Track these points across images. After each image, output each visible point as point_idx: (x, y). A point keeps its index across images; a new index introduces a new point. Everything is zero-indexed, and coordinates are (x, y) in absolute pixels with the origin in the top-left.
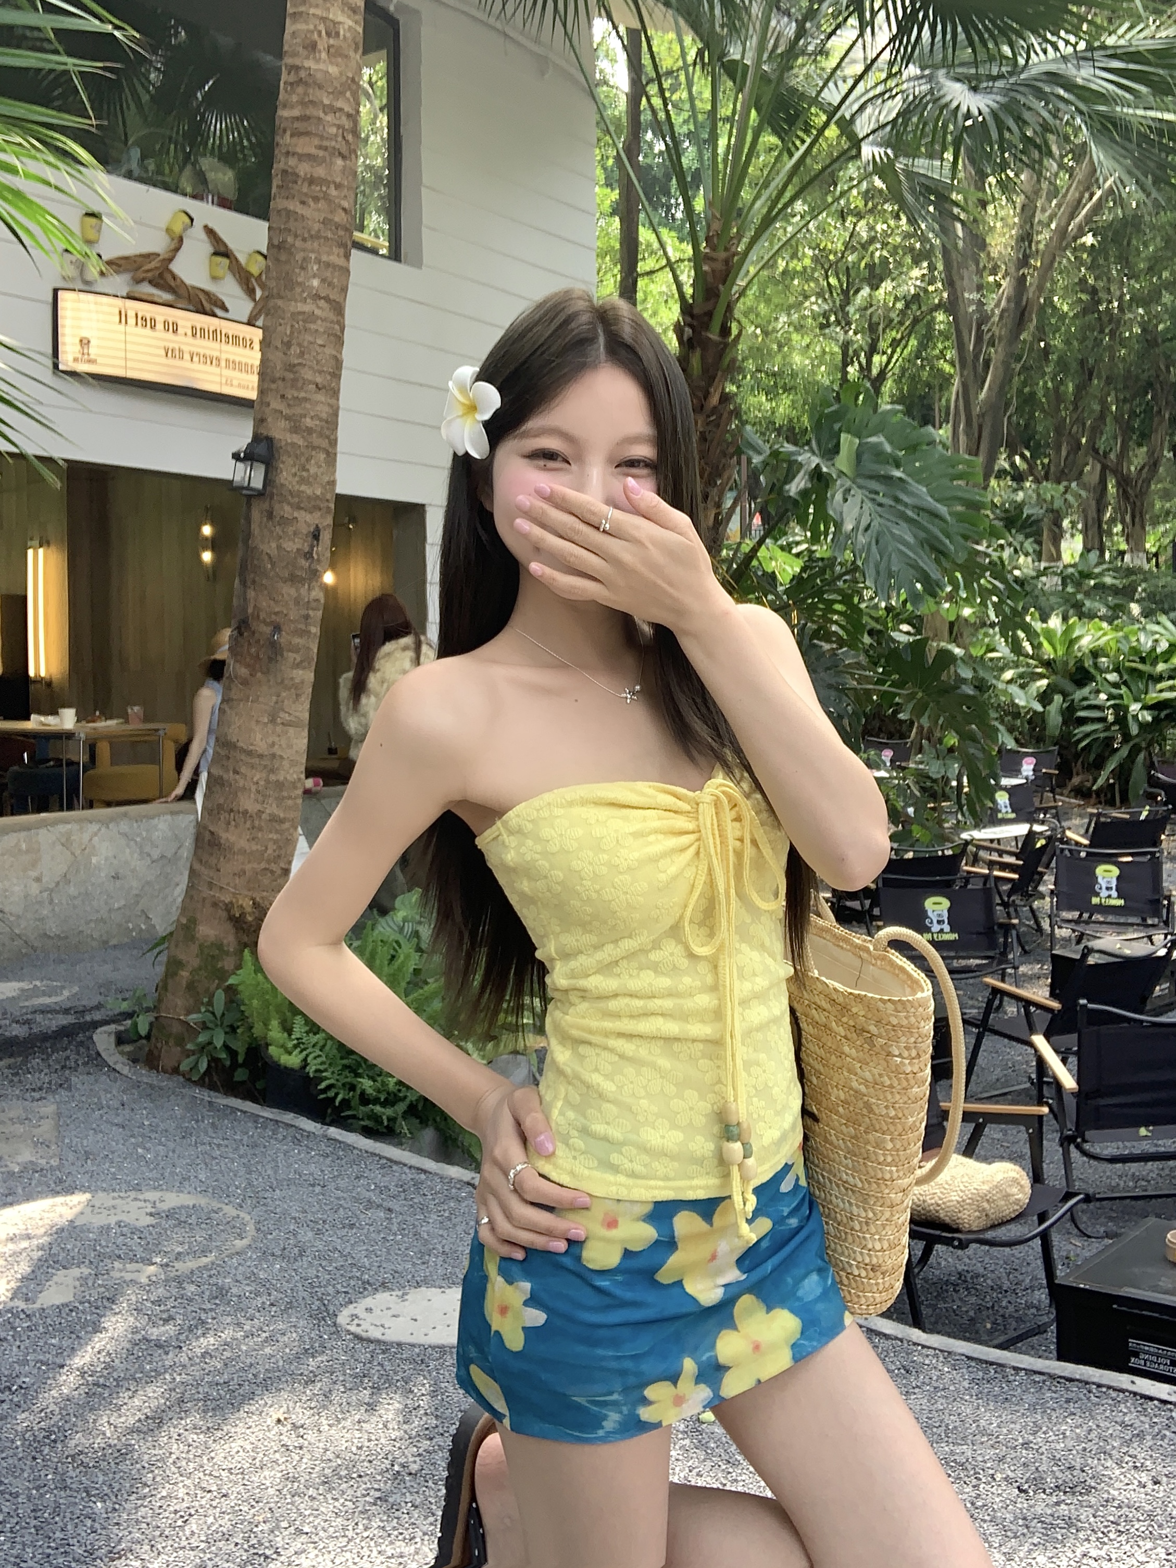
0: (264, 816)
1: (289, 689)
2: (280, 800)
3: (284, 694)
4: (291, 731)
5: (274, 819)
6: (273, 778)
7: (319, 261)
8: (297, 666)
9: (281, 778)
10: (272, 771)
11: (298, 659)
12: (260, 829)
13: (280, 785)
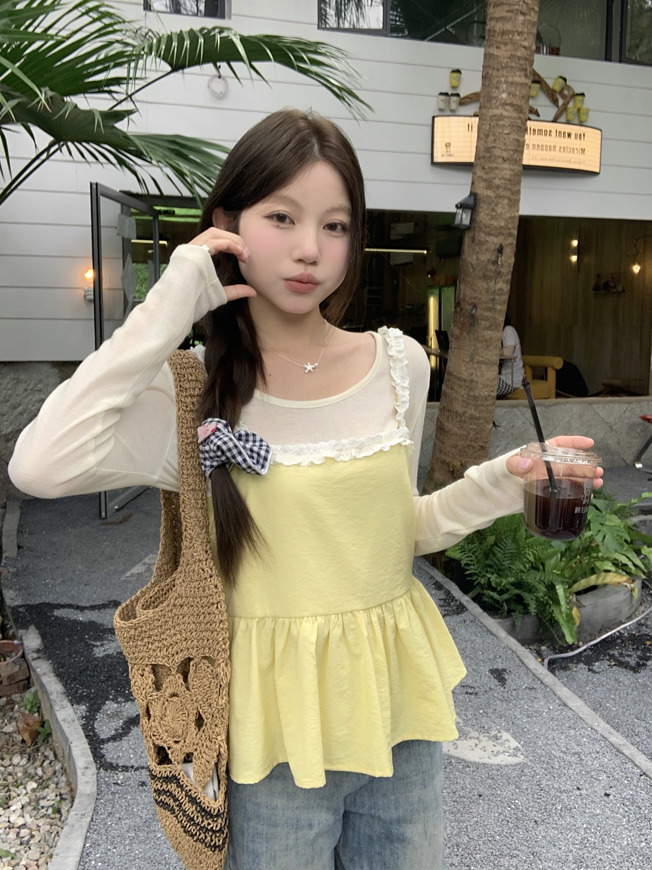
0: (467, 415)
1: (482, 342)
2: (476, 407)
3: (478, 345)
4: (483, 367)
5: (472, 417)
6: (471, 393)
7: (506, 82)
8: (488, 328)
9: (477, 394)
10: (471, 389)
11: (488, 325)
12: (465, 422)
13: (476, 398)
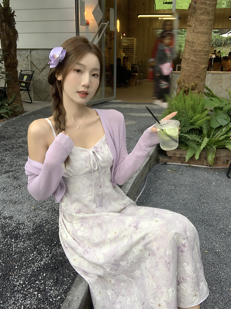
0: (190, 60)
1: (198, 22)
2: (195, 55)
3: (197, 23)
4: (199, 34)
5: (192, 61)
6: (193, 49)
8: (202, 14)
9: (195, 49)
10: (192, 47)
11: (202, 12)
12: (189, 63)
13: (195, 51)
